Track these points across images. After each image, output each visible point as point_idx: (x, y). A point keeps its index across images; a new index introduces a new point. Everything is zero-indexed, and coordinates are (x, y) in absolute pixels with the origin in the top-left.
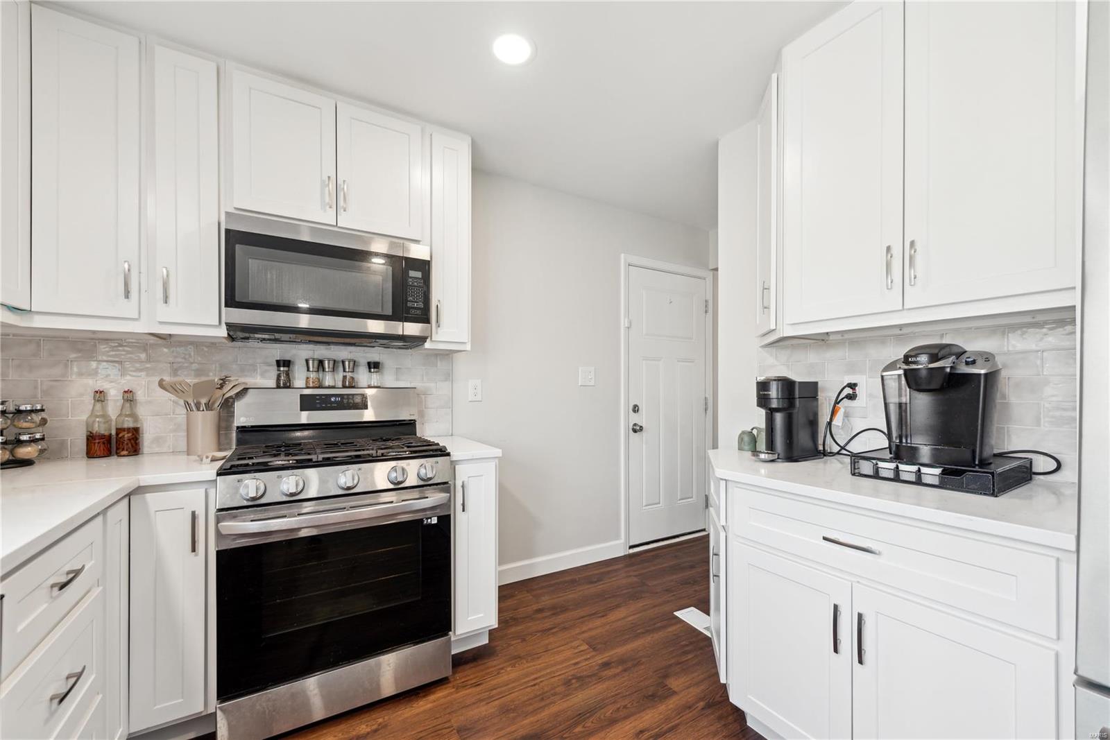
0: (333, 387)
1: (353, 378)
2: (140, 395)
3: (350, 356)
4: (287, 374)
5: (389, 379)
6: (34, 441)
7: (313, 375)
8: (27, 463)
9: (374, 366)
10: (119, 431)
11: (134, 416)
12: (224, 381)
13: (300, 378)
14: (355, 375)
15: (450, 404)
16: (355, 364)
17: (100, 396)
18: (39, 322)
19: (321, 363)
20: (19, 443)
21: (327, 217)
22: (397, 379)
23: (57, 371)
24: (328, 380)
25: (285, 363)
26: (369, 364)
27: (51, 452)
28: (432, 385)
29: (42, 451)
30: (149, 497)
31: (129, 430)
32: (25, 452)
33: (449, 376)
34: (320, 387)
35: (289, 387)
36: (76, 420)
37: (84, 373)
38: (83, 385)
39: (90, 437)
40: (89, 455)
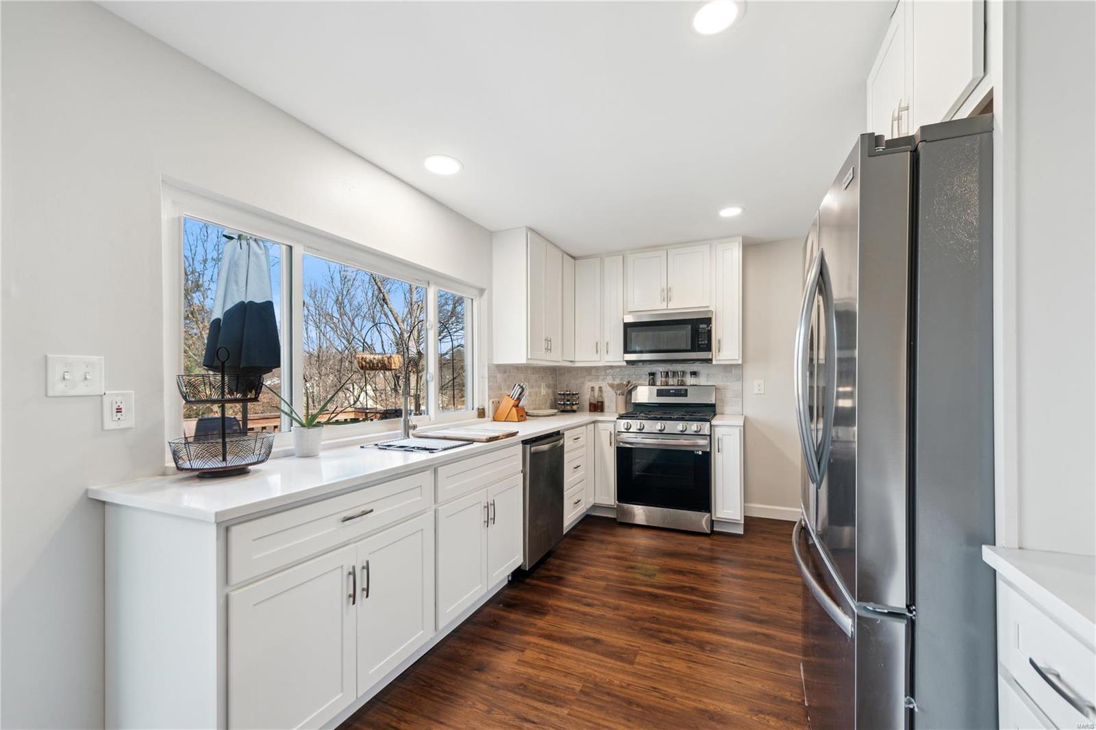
0: (673, 385)
1: (682, 381)
2: (604, 389)
3: (683, 369)
4: (653, 379)
5: (702, 381)
6: (576, 404)
7: (663, 379)
8: (574, 411)
9: (694, 374)
10: (598, 402)
11: (601, 396)
12: (629, 382)
13: (659, 380)
14: (684, 379)
15: (742, 395)
16: (684, 373)
17: (593, 389)
18: (577, 365)
19: (667, 373)
20: (573, 404)
21: (664, 306)
22: (708, 381)
23: (583, 380)
24: (671, 381)
25: (652, 374)
26: (691, 373)
27: (580, 410)
28: (729, 384)
29: (578, 408)
30: (600, 424)
31: (600, 402)
32: (575, 407)
33: (741, 378)
34: (667, 385)
35: (654, 385)
36: (587, 397)
37: (589, 381)
38: (588, 385)
39: (590, 404)
40: (590, 411)
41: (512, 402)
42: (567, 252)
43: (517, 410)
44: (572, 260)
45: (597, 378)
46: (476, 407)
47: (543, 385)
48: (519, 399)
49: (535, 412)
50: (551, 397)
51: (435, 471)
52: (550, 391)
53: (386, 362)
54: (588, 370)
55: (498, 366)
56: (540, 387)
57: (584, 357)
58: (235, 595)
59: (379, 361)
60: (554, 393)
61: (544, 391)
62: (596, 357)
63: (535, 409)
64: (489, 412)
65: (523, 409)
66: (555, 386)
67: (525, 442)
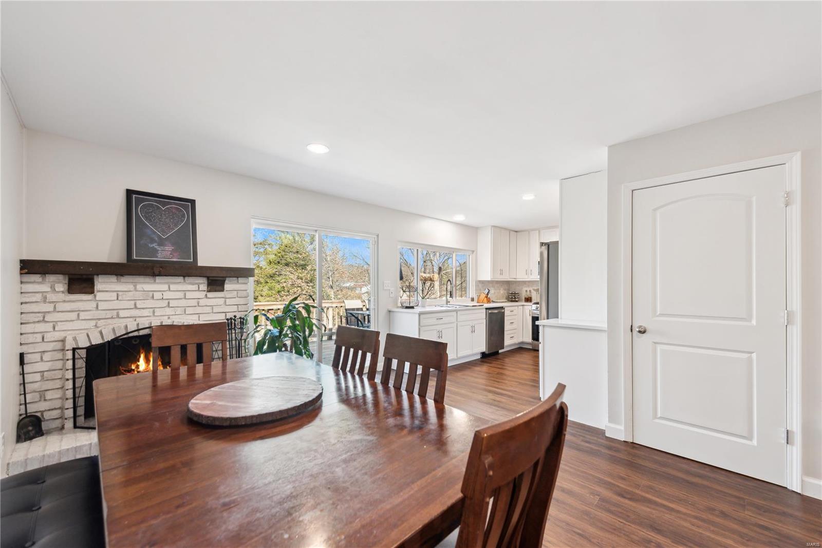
2: (531, 291)
10: (529, 297)
11: (531, 295)
17: (526, 291)
18: (518, 280)
23: (521, 287)
29: (519, 300)
30: (526, 307)
32: (517, 299)
36: (524, 295)
37: (525, 287)
38: (525, 289)
39: (525, 298)
40: (525, 301)
41: (485, 296)
42: (513, 229)
43: (487, 299)
44: (516, 233)
45: (529, 286)
46: (470, 297)
47: (502, 289)
48: (488, 294)
49: (496, 301)
50: (507, 294)
51: (457, 313)
52: (506, 292)
53: (432, 277)
54: (524, 282)
55: (480, 281)
56: (500, 290)
57: (521, 276)
58: (421, 328)
59: (429, 277)
60: (508, 293)
61: (502, 292)
62: (527, 277)
63: (497, 299)
64: (476, 299)
65: (489, 298)
66: (509, 290)
67: (486, 309)
